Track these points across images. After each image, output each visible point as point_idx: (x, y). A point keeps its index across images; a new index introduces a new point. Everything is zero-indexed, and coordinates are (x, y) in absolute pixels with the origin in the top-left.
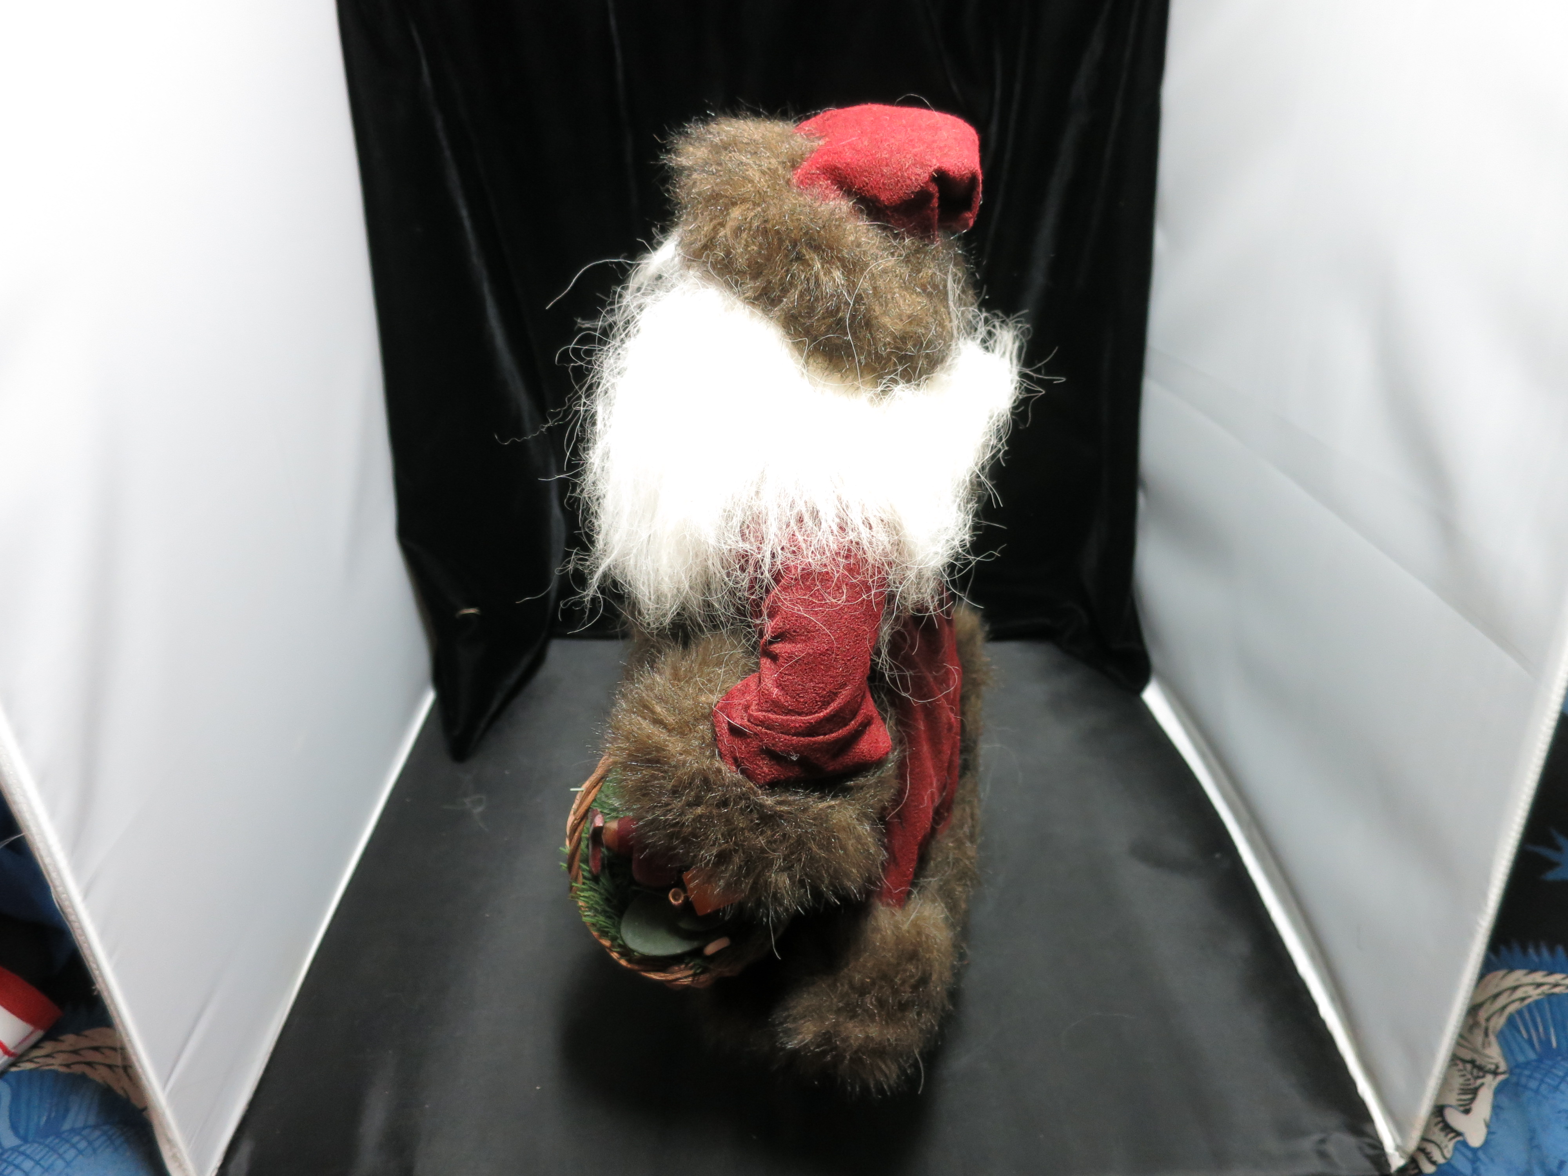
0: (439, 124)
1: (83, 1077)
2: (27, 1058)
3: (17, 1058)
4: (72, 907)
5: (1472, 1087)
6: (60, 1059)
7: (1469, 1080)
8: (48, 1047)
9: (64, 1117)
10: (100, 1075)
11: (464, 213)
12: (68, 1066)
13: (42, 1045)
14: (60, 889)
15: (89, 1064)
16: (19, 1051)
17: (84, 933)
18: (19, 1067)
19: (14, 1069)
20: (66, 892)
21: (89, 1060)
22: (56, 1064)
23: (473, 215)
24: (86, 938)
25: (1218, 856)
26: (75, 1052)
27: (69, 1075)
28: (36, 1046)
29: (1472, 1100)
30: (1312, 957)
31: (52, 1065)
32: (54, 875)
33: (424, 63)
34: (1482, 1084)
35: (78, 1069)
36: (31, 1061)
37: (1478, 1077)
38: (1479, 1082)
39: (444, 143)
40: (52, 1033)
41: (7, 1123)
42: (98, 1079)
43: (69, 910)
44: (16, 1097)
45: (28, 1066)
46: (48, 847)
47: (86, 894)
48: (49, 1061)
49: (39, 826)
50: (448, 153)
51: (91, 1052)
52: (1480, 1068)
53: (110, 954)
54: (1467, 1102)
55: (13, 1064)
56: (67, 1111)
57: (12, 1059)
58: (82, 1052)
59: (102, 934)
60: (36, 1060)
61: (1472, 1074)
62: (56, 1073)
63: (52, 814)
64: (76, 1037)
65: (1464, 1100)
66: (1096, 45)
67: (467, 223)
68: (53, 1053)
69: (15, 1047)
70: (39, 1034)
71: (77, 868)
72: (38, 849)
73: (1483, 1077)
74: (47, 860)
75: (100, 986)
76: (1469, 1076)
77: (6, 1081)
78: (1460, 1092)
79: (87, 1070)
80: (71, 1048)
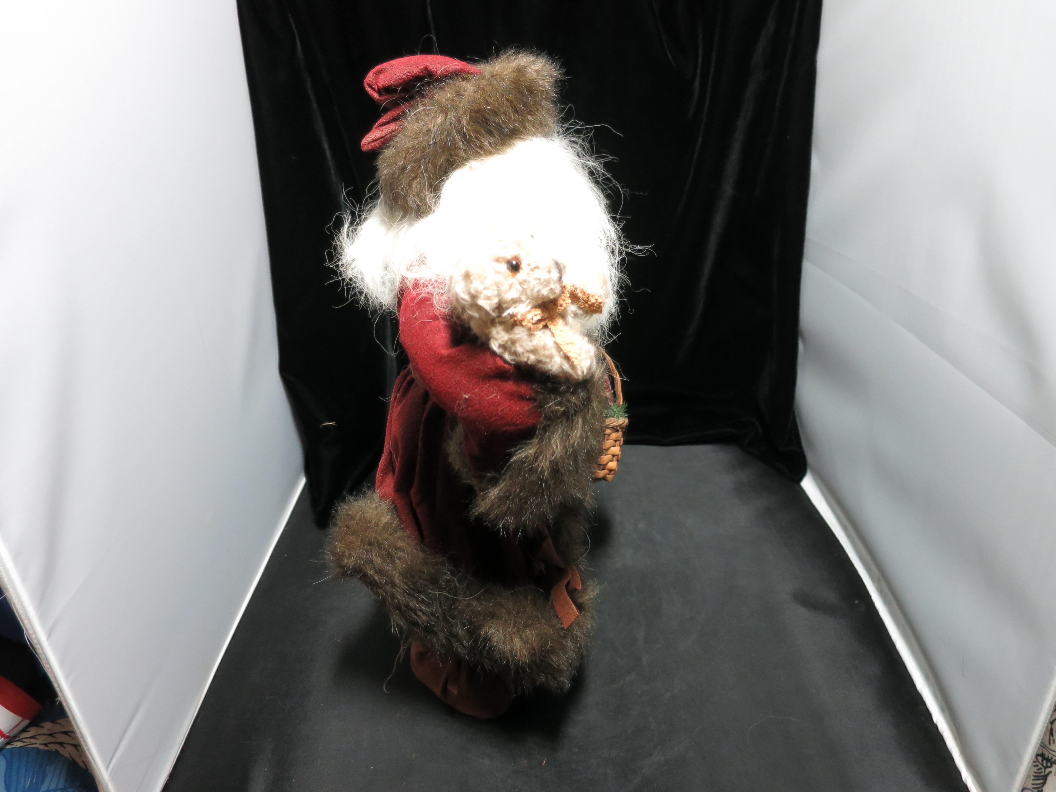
0: (309, 84)
1: (57, 752)
2: (17, 739)
3: (11, 740)
4: (39, 643)
5: (1043, 774)
6: (41, 740)
7: (1041, 769)
8: (33, 731)
9: (42, 782)
10: (67, 752)
11: (326, 146)
12: (46, 745)
13: (29, 729)
14: (30, 632)
15: (61, 744)
16: (12, 734)
17: (48, 662)
18: (13, 745)
19: (9, 747)
20: (35, 633)
21: (60, 741)
22: (38, 743)
23: (332, 148)
24: (49, 665)
25: (857, 602)
26: (51, 735)
27: (45, 751)
28: (24, 730)
29: (1044, 784)
30: (927, 677)
31: (36, 744)
32: (26, 622)
33: (298, 42)
34: (1050, 772)
35: (53, 747)
36: (20, 740)
37: (1047, 767)
38: (1048, 770)
39: (312, 97)
40: (35, 722)
41: (3, 785)
42: (66, 755)
43: (37, 646)
44: (9, 766)
45: (19, 744)
46: (21, 603)
47: (49, 636)
48: (33, 741)
49: (15, 588)
50: (315, 105)
51: (62, 735)
52: (1048, 760)
53: (67, 677)
54: (1039, 786)
55: (8, 743)
56: (44, 778)
57: (7, 740)
58: (55, 735)
59: (61, 663)
60: (24, 740)
61: (1042, 765)
62: (37, 749)
63: (24, 579)
64: (52, 724)
65: (1039, 784)
66: (770, 25)
67: (328, 154)
68: (35, 736)
69: (9, 732)
70: (26, 722)
71: (43, 617)
72: (14, 604)
73: (1051, 766)
74: (21, 612)
75: (61, 698)
76: (1040, 766)
77: (4, 756)
78: (1033, 778)
79: (59, 748)
80: (49, 732)
